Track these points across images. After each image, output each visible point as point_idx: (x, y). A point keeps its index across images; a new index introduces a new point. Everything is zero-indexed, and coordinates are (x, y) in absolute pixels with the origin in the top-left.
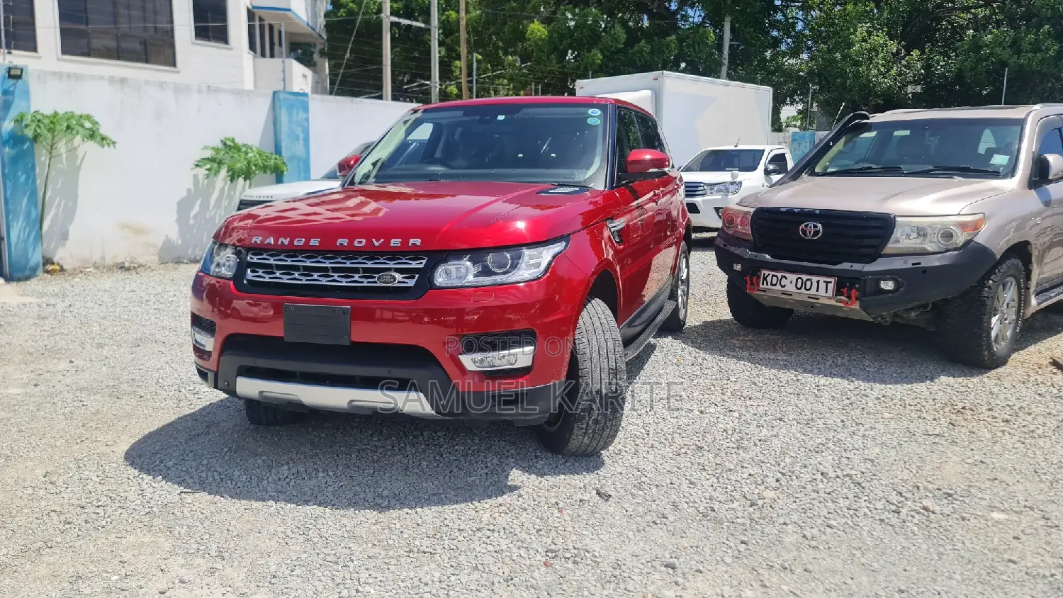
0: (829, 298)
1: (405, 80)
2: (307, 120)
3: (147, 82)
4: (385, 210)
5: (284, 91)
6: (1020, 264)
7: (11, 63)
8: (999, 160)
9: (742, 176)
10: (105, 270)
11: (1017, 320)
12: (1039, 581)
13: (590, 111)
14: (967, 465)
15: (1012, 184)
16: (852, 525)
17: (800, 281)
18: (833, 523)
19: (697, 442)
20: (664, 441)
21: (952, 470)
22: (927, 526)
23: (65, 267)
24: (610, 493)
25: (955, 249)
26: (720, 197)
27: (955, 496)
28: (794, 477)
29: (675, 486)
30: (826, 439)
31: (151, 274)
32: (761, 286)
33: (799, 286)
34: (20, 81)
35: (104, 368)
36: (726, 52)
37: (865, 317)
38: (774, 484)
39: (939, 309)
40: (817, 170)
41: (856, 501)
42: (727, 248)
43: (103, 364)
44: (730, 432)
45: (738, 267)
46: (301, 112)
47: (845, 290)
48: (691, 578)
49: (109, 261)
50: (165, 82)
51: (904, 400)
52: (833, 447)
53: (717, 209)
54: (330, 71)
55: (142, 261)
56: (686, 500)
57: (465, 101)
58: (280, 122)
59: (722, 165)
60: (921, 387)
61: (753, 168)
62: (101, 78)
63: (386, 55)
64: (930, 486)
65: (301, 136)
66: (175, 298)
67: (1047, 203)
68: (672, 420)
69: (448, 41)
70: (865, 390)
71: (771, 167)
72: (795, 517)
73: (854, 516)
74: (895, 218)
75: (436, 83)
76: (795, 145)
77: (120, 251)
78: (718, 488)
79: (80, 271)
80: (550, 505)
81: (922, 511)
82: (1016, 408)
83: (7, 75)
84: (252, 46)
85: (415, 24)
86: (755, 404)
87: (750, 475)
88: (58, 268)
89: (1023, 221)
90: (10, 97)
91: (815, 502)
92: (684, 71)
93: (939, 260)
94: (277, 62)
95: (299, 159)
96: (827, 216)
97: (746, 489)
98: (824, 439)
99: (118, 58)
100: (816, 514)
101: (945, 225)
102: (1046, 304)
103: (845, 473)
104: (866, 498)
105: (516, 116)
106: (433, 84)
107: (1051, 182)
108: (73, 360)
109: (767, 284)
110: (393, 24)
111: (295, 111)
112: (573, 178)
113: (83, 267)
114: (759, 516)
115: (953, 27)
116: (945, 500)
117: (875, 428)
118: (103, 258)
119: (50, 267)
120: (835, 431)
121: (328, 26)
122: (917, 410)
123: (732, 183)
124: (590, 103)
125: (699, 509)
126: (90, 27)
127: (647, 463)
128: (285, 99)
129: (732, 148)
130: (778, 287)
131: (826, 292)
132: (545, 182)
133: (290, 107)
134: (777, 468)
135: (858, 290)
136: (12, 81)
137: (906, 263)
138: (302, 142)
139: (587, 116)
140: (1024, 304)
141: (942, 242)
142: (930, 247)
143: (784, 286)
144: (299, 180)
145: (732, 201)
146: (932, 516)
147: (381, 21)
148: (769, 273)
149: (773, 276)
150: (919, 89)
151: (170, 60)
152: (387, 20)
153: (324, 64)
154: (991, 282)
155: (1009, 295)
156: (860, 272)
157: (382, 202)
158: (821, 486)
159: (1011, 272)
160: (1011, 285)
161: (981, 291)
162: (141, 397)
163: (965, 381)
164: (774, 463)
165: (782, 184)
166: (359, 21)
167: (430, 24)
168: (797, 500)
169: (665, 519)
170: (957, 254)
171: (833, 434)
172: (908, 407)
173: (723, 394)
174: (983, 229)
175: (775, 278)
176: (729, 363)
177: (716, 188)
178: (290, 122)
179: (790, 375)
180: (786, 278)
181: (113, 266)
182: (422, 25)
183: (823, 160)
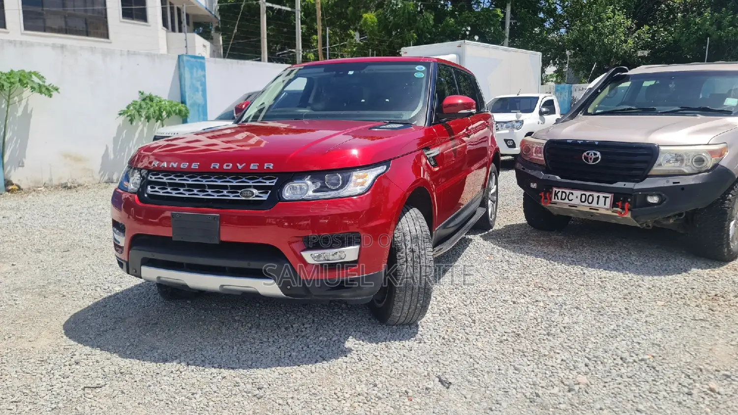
0: (607, 209)
1: (278, 49)
2: (204, 76)
3: (81, 48)
4: (265, 142)
5: (187, 55)
8: (731, 102)
9: (524, 116)
10: (52, 189)
13: (418, 68)
14: (732, 347)
16: (657, 408)
17: (583, 196)
18: (641, 407)
19: (515, 330)
20: (488, 329)
21: (723, 352)
22: (717, 408)
23: (22, 187)
24: (450, 381)
25: (706, 171)
26: (508, 132)
27: (733, 377)
28: (599, 362)
29: (503, 372)
30: (617, 325)
31: (88, 192)
32: (553, 200)
33: (583, 200)
35: (38, 270)
36: (507, 28)
37: (634, 223)
38: (584, 369)
39: (690, 218)
40: (590, 111)
41: (654, 385)
42: (525, 171)
43: (37, 267)
44: (539, 320)
45: (534, 186)
46: (200, 71)
47: (620, 203)
49: (55, 182)
50: (96, 49)
51: (670, 290)
52: (624, 333)
54: (223, 42)
55: (81, 181)
56: (513, 385)
57: (321, 61)
58: (185, 78)
59: (508, 108)
60: (679, 278)
61: (531, 110)
63: (263, 30)
64: (710, 368)
65: (200, 88)
66: (103, 211)
68: (492, 309)
69: (308, 20)
70: (638, 281)
71: (544, 110)
72: (608, 401)
73: (656, 400)
74: (659, 147)
75: (300, 50)
76: (558, 94)
77: (64, 174)
78: (539, 374)
79: (33, 190)
80: (401, 394)
81: (709, 392)
84: (165, 24)
85: (284, 8)
86: (555, 295)
87: (562, 360)
88: (17, 188)
91: (621, 386)
92: (478, 41)
93: (693, 179)
95: (199, 105)
96: (603, 146)
97: (562, 375)
98: (615, 326)
99: (66, 32)
100: (625, 398)
101: (698, 153)
103: (640, 358)
105: (362, 72)
106: (297, 52)
108: (14, 263)
109: (558, 199)
110: (268, 8)
111: (195, 70)
112: (401, 118)
113: (35, 187)
114: (578, 402)
116: (725, 381)
117: (653, 315)
118: (51, 180)
119: (10, 187)
120: (623, 318)
121: (221, 10)
122: (681, 298)
123: (517, 122)
124: (416, 61)
125: (526, 395)
126: (45, 10)
127: (477, 350)
128: (188, 61)
129: (515, 96)
130: (567, 201)
131: (605, 205)
132: (379, 121)
133: (191, 67)
134: (583, 353)
135: (630, 203)
137: (668, 182)
138: (201, 93)
139: (414, 71)
141: (695, 165)
142: (686, 170)
143: (571, 200)
144: (199, 121)
146: (719, 397)
147: (259, 6)
148: (559, 190)
149: (562, 192)
150: (646, 53)
151: (104, 34)
152: (264, 5)
153: (219, 38)
154: (730, 196)
156: (632, 189)
157: (263, 136)
158: (623, 370)
161: (723, 203)
162: (64, 296)
163: (712, 272)
164: (580, 349)
165: (563, 122)
166: (243, 6)
167: (295, 9)
168: (607, 385)
169: (498, 405)
170: (708, 175)
171: (621, 321)
172: (674, 296)
173: (528, 286)
174: (727, 154)
175: (564, 194)
176: (529, 260)
177: (505, 125)
178: (192, 78)
179: (578, 269)
180: (572, 194)
181: (59, 186)
182: (289, 9)
183: (593, 103)
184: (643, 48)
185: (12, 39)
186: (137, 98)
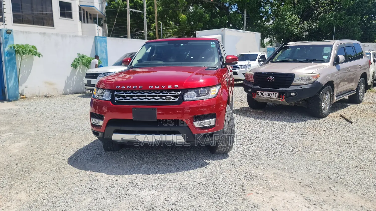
0: (276, 98)
1: (135, 31)
2: (106, 46)
3: (52, 34)
5: (98, 36)
6: (331, 87)
7: (7, 28)
8: (325, 57)
9: (251, 63)
10: (40, 97)
11: (330, 104)
12: (325, 164)
14: (311, 141)
15: (329, 64)
16: (280, 155)
17: (268, 94)
18: (275, 154)
21: (307, 142)
22: (299, 154)
23: (27, 97)
25: (311, 83)
26: (244, 70)
27: (307, 148)
28: (266, 145)
31: (57, 98)
32: (257, 96)
34: (10, 34)
35: (57, 125)
36: (245, 21)
37: (287, 104)
38: (260, 147)
39: (307, 101)
40: (273, 61)
41: (281, 150)
42: (246, 85)
44: (248, 136)
45: (250, 90)
46: (104, 43)
47: (281, 96)
48: (239, 167)
49: (41, 94)
50: (58, 34)
51: (297, 126)
53: (243, 74)
54: (108, 28)
55: (53, 94)
58: (98, 47)
59: (245, 59)
60: (302, 123)
61: (255, 60)
62: (37, 33)
63: (128, 22)
64: (301, 146)
65: (105, 51)
67: (339, 70)
69: (150, 17)
70: (287, 124)
71: (260, 60)
72: (265, 154)
73: (281, 153)
74: (295, 75)
76: (268, 52)
77: (45, 91)
81: (298, 151)
82: (328, 127)
83: (6, 32)
84: (80, 19)
85: (138, 11)
86: (255, 129)
87: (254, 145)
88: (25, 97)
89: (333, 75)
90: (7, 40)
91: (271, 150)
92: (231, 28)
93: (307, 86)
94: (90, 25)
95: (104, 59)
96: (275, 74)
97: (253, 148)
99: (33, 24)
100: (271, 153)
101: (308, 77)
102: (339, 99)
103: (279, 144)
104: (284, 149)
106: (145, 32)
107: (340, 63)
108: (46, 123)
109: (259, 95)
110: (131, 11)
111: (102, 43)
113: (33, 97)
114: (256, 154)
115: (318, 13)
116: (304, 148)
117: (288, 133)
118: (39, 94)
119: (22, 97)
120: (278, 134)
122: (300, 129)
123: (248, 65)
126: (23, 13)
128: (99, 39)
129: (248, 53)
134: (261, 143)
135: (285, 96)
136: (8, 35)
137: (298, 88)
138: (105, 53)
140: (332, 99)
141: (307, 81)
142: (304, 83)
143: (263, 96)
145: (248, 71)
146: (301, 152)
147: (126, 10)
148: (259, 92)
150: (307, 33)
151: (52, 25)
152: (129, 10)
153: (106, 25)
154: (322, 93)
155: (328, 96)
156: (285, 90)
158: (273, 147)
159: (328, 90)
160: (328, 94)
161: (319, 95)
165: (263, 65)
166: (118, 10)
167: (143, 11)
170: (312, 85)
172: (298, 128)
174: (319, 77)
175: (261, 93)
176: (248, 119)
177: (243, 67)
178: (101, 46)
179: (266, 121)
180: (264, 93)
181: (43, 96)
182: (140, 12)
183: (275, 57)
184: (306, 31)
185: (22, 30)
186: (76, 56)
